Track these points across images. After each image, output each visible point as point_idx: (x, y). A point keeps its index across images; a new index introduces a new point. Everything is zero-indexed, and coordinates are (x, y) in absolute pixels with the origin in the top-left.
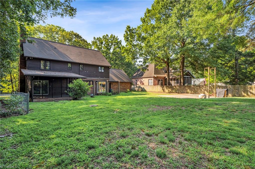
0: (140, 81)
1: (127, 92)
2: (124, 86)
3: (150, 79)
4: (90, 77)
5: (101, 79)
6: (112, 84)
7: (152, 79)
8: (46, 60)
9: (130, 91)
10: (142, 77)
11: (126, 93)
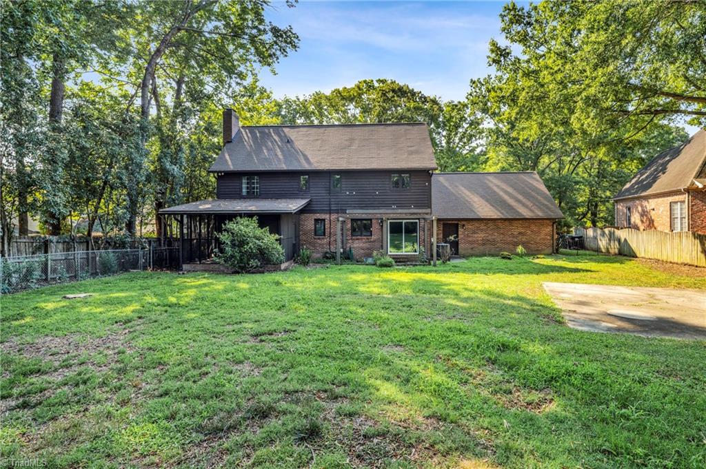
0: (640, 209)
1: (510, 259)
2: (520, 233)
3: (676, 202)
4: (361, 208)
5: (400, 211)
6: (464, 225)
7: (684, 202)
8: (250, 174)
9: (528, 255)
10: (649, 192)
11: (504, 261)
